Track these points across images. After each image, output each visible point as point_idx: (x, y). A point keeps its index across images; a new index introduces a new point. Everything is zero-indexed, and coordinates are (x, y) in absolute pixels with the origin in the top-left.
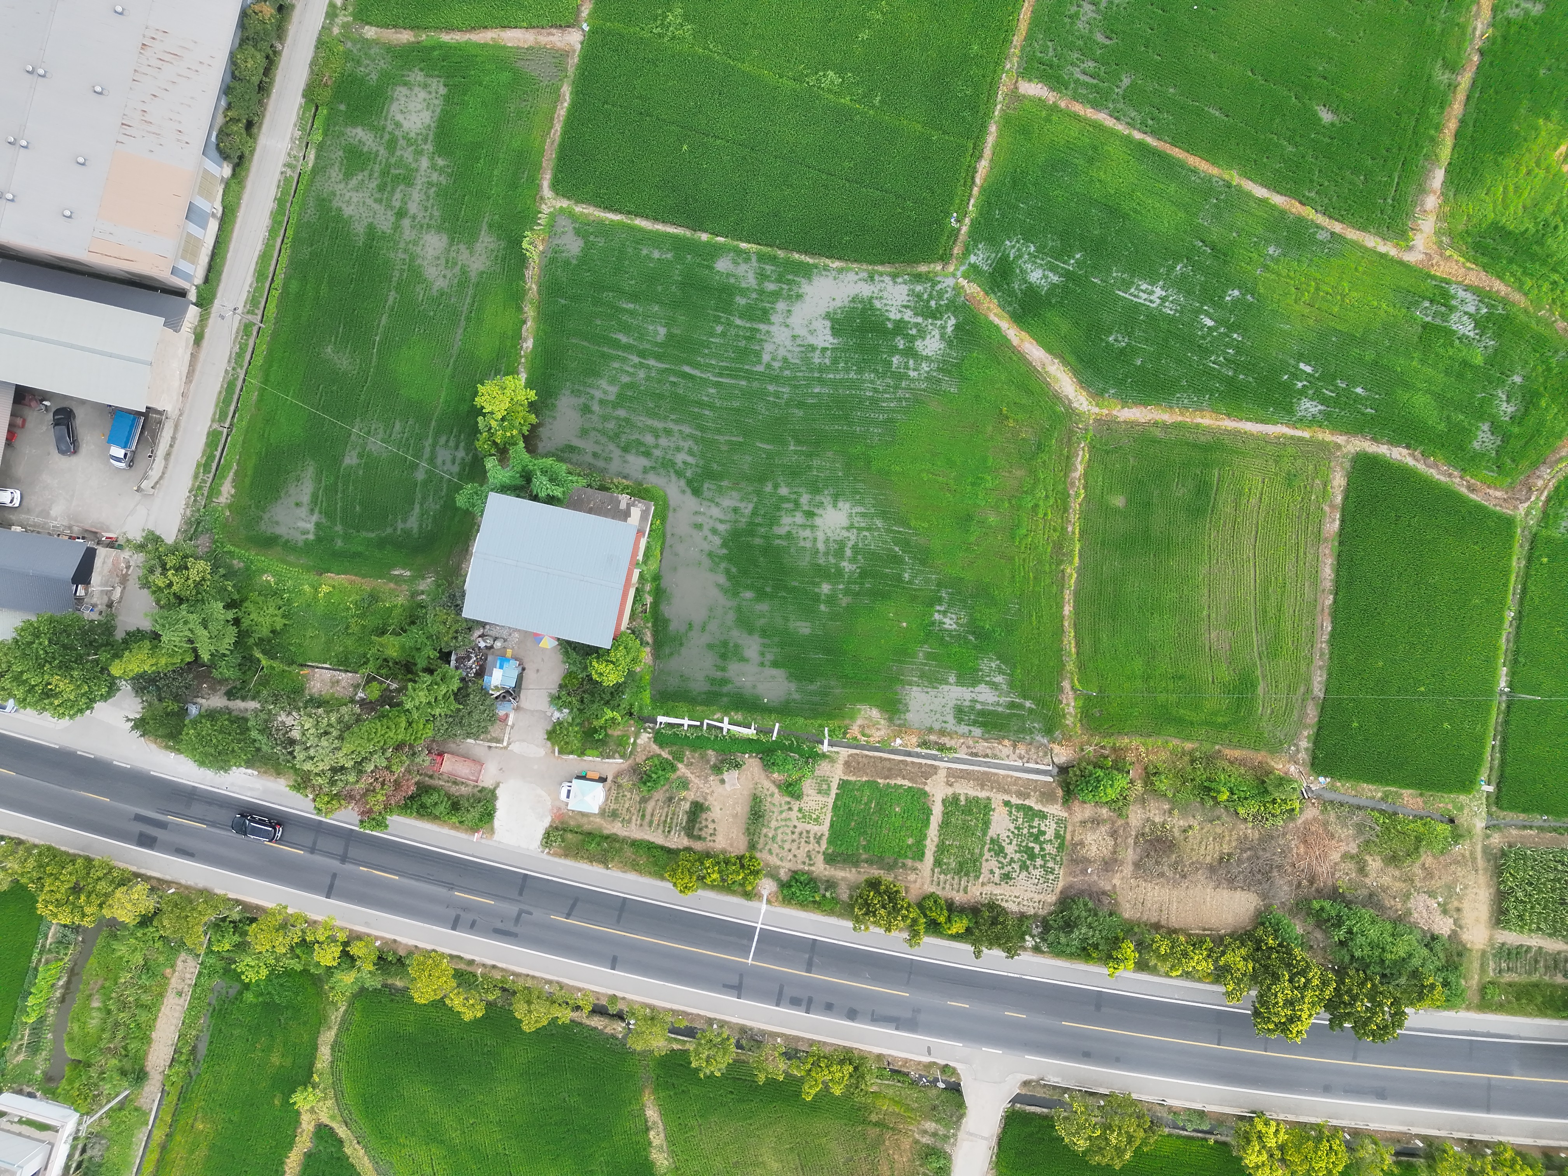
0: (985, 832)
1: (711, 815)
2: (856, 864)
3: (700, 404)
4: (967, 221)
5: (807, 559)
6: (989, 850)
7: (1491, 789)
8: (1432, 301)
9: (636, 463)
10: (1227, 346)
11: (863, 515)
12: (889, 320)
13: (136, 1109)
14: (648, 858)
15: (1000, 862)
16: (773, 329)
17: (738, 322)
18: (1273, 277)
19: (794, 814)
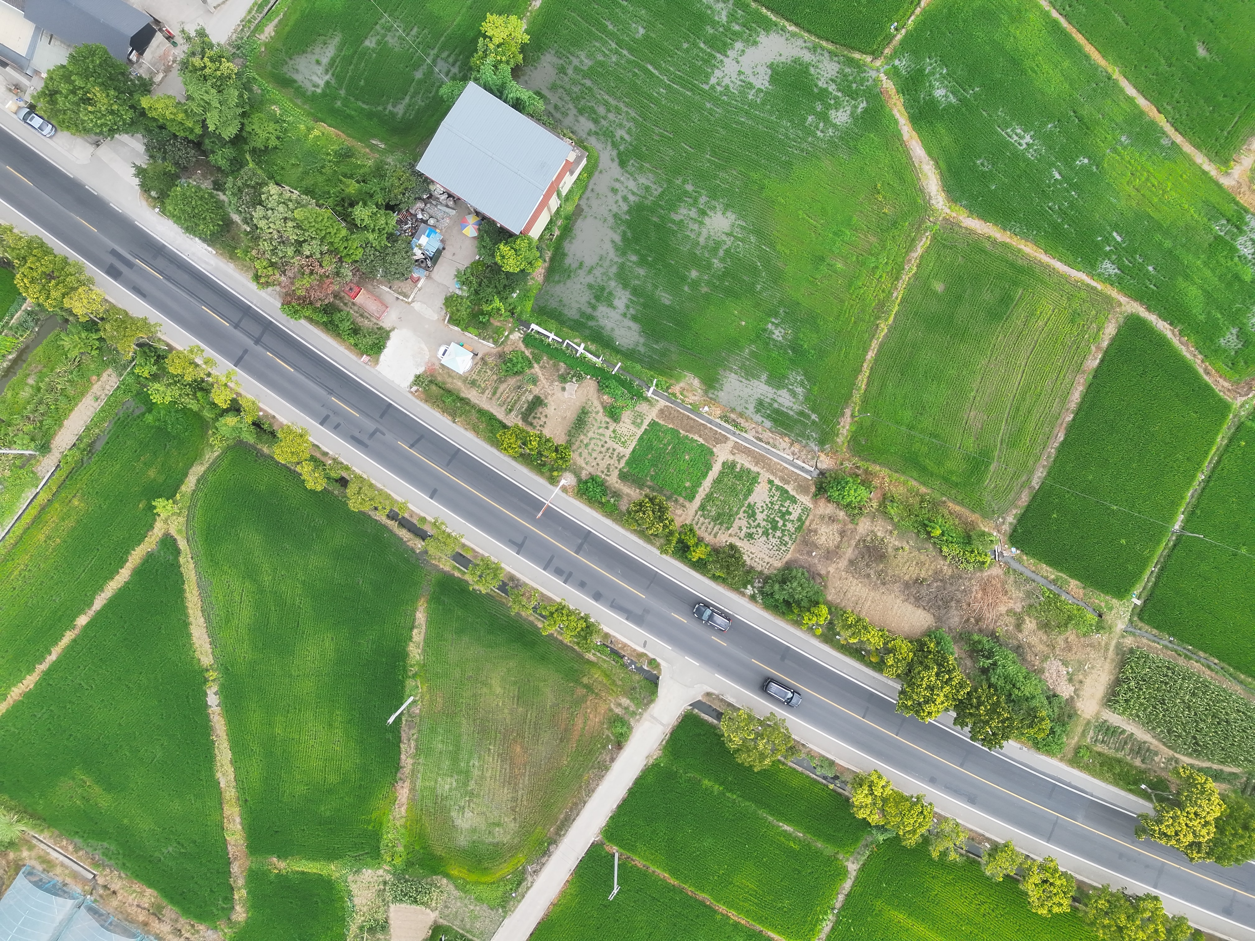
0: (746, 496)
1: (546, 411)
2: (641, 486)
3: (650, 98)
4: (903, 31)
5: (688, 247)
6: (744, 512)
7: (1139, 603)
8: (1228, 221)
9: (585, 125)
10: (1064, 198)
11: (743, 228)
12: (816, 86)
13: (32, 472)
14: (487, 425)
15: (749, 524)
16: (725, 60)
17: (702, 45)
18: (1118, 158)
19: (608, 433)
